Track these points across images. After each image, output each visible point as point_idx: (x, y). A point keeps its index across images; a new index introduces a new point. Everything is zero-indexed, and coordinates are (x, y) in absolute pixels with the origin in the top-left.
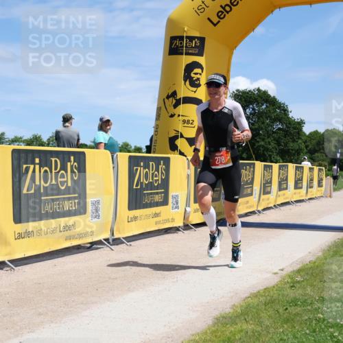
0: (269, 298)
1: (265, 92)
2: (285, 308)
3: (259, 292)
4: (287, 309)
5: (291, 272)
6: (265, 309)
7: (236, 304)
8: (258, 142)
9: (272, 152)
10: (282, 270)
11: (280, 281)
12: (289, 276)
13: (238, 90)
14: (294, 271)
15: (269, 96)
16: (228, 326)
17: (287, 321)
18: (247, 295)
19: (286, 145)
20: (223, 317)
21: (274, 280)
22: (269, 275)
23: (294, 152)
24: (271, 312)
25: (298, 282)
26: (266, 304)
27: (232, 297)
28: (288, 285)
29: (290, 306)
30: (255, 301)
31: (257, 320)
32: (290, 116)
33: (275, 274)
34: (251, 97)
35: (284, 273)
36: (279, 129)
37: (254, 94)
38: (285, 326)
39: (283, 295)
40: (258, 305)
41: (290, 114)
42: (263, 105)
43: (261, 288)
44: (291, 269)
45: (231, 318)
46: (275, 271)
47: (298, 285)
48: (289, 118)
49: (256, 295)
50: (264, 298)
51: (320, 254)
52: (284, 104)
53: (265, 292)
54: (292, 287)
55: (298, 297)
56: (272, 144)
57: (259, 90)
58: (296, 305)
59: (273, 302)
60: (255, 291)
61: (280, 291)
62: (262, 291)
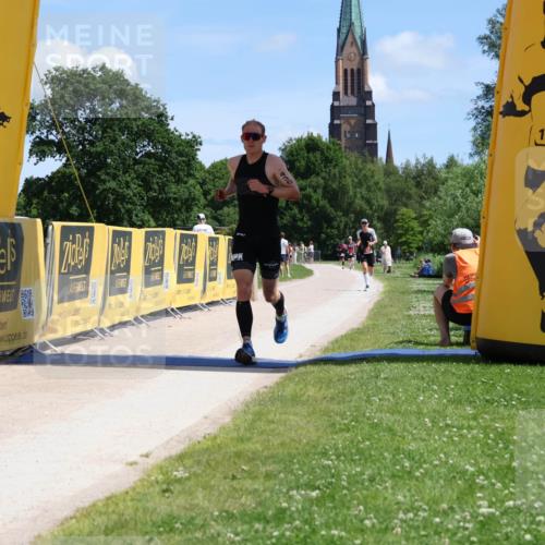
0: (115, 517)
1: (118, 75)
2: (148, 537)
3: (94, 505)
4: (152, 539)
5: (166, 459)
7: (44, 533)
8: (104, 182)
9: (133, 203)
10: (147, 456)
11: (142, 480)
12: (161, 468)
13: (58, 69)
14: (171, 457)
15: (127, 83)
18: (68, 513)
19: (162, 188)
21: (128, 479)
22: (118, 468)
23: (178, 203)
25: (179, 481)
26: (107, 531)
27: (35, 519)
28: (157, 489)
29: (159, 533)
30: (85, 525)
32: (171, 127)
33: (131, 464)
34: (86, 85)
35: (151, 461)
36: (148, 155)
37: (94, 78)
39: (145, 510)
41: (170, 122)
42: (112, 102)
43: (101, 496)
44: (165, 454)
46: (131, 460)
47: (176, 488)
48: (168, 131)
49: (87, 513)
50: (104, 518)
51: (228, 419)
52: (158, 102)
53: (107, 505)
54: (165, 491)
55: (176, 513)
56: (133, 186)
57: (103, 68)
58: (172, 530)
59: (123, 527)
60: (87, 505)
61: (139, 501)
62: (100, 504)
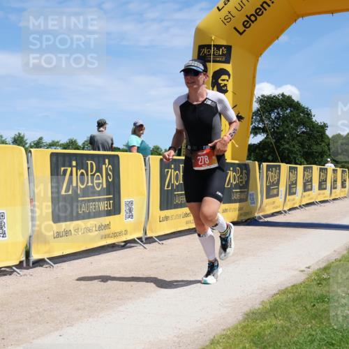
0: (296, 294)
1: (289, 98)
2: (312, 304)
3: (287, 289)
4: (314, 305)
5: (318, 270)
6: (294, 306)
7: (265, 300)
8: (283, 145)
9: (296, 154)
10: (309, 268)
11: (307, 279)
12: (316, 273)
13: (262, 96)
14: (320, 269)
15: (293, 101)
16: (258, 321)
17: (315, 317)
18: (275, 292)
19: (310, 147)
20: (253, 313)
21: (302, 278)
22: (296, 273)
23: (317, 154)
24: (299, 308)
25: (325, 279)
26: (294, 300)
27: (261, 294)
28: (315, 283)
29: (318, 303)
30: (284, 297)
31: (286, 316)
32: (314, 120)
33: (302, 271)
34: (275, 102)
35: (311, 270)
36: (303, 132)
37: (279, 99)
38: (313, 322)
39: (310, 292)
40: (286, 301)
41: (313, 117)
42: (287, 109)
43: (290, 285)
44: (317, 267)
45: (260, 313)
46: (302, 269)
47: (324, 283)
48: (312, 122)
49: (284, 292)
50: (292, 294)
51: (345, 252)
52: (307, 108)
53: (292, 289)
54: (319, 284)
55: (324, 294)
56: (296, 147)
57: (283, 95)
58: (323, 301)
59: (301, 299)
60: (283, 288)
61: (307, 288)
62: (289, 288)
